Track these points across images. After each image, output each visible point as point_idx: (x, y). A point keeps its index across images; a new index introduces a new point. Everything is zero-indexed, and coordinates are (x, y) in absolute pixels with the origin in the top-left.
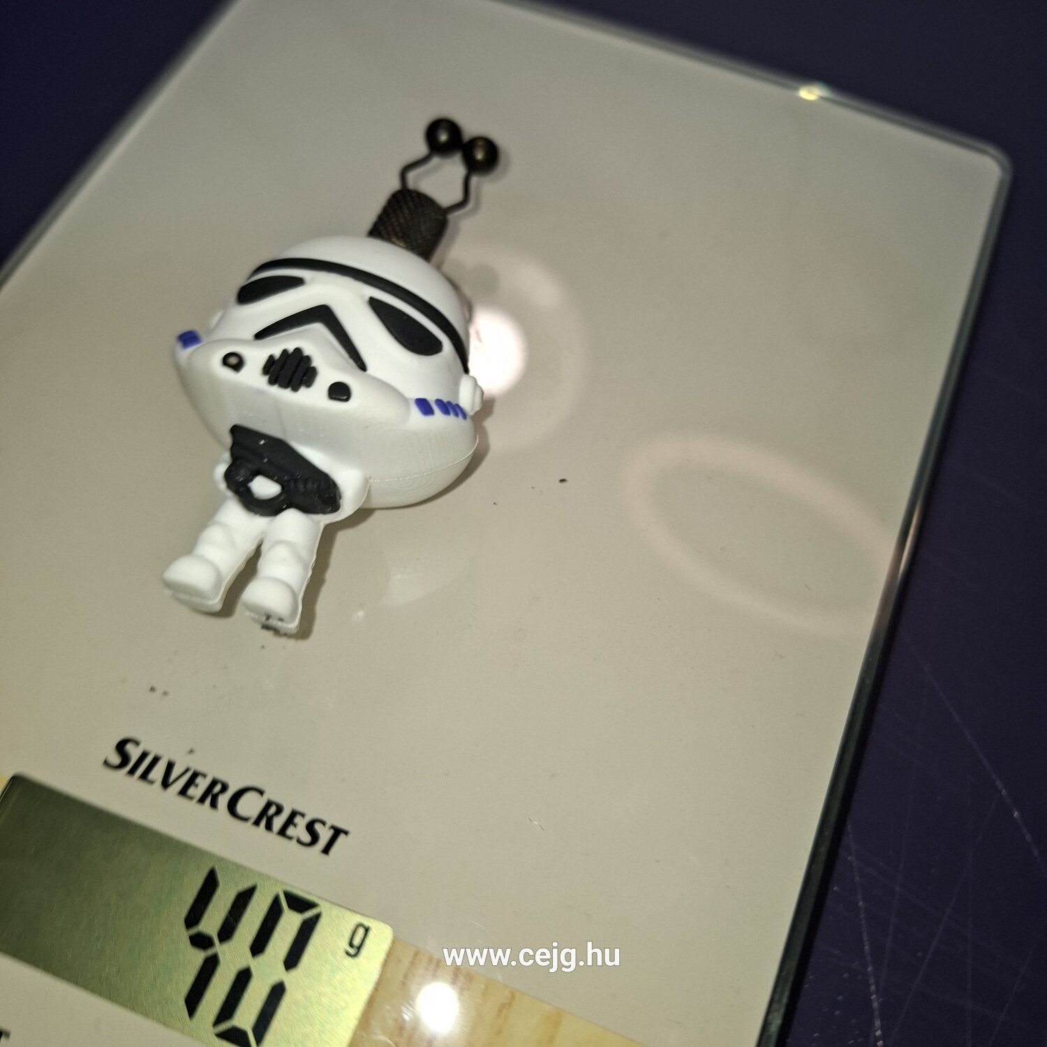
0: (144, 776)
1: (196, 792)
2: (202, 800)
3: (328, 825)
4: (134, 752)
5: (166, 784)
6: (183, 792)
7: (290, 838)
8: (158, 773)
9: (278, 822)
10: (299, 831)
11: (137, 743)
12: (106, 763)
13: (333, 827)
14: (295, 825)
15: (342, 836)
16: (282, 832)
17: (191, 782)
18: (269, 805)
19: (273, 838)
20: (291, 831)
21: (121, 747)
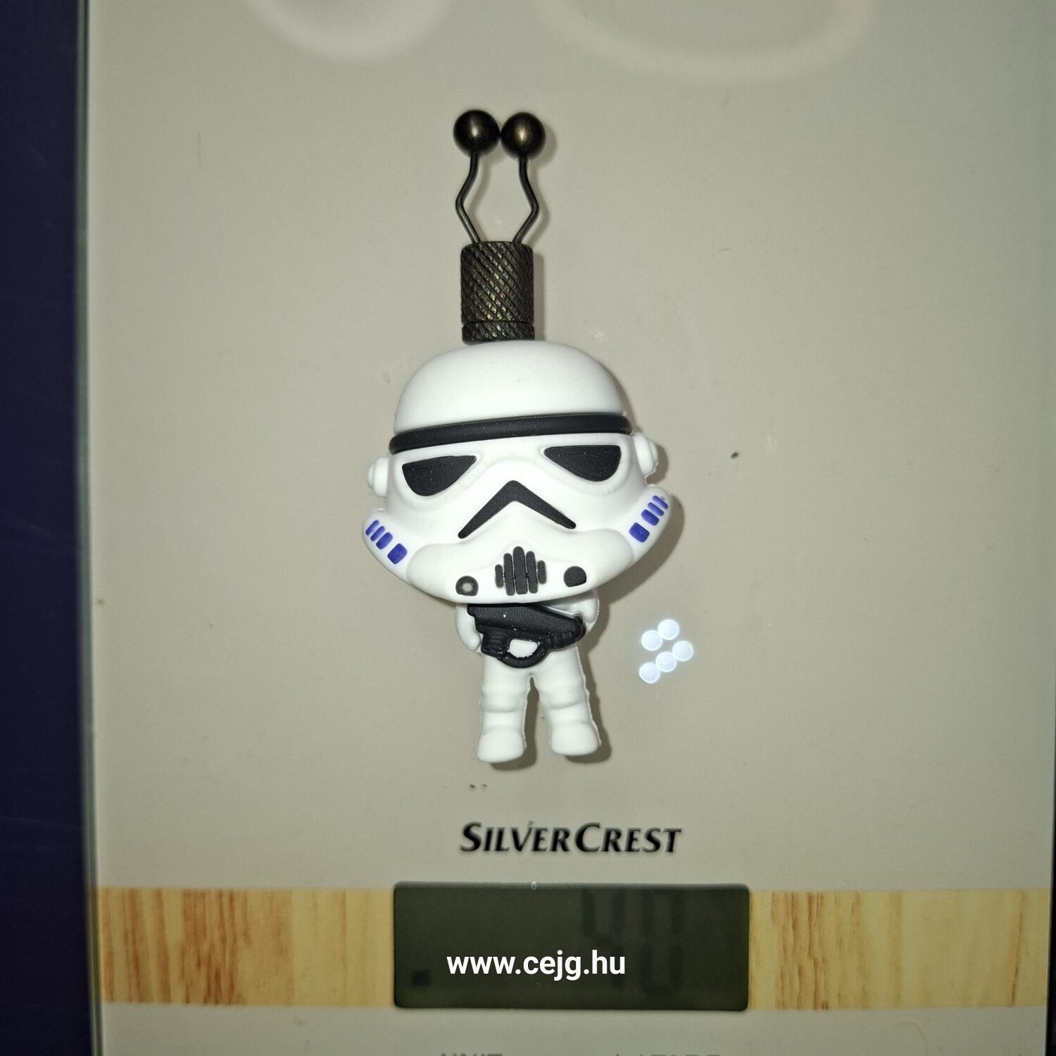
0: (499, 848)
1: (547, 843)
2: (554, 849)
3: (662, 830)
4: (481, 833)
5: (519, 847)
6: (536, 848)
7: (638, 851)
8: (508, 841)
9: (622, 843)
10: (641, 842)
11: (478, 825)
12: (464, 849)
13: (667, 830)
14: (636, 840)
15: (677, 834)
16: (630, 849)
17: (538, 839)
18: (608, 834)
19: (624, 857)
20: (635, 846)
21: (467, 833)
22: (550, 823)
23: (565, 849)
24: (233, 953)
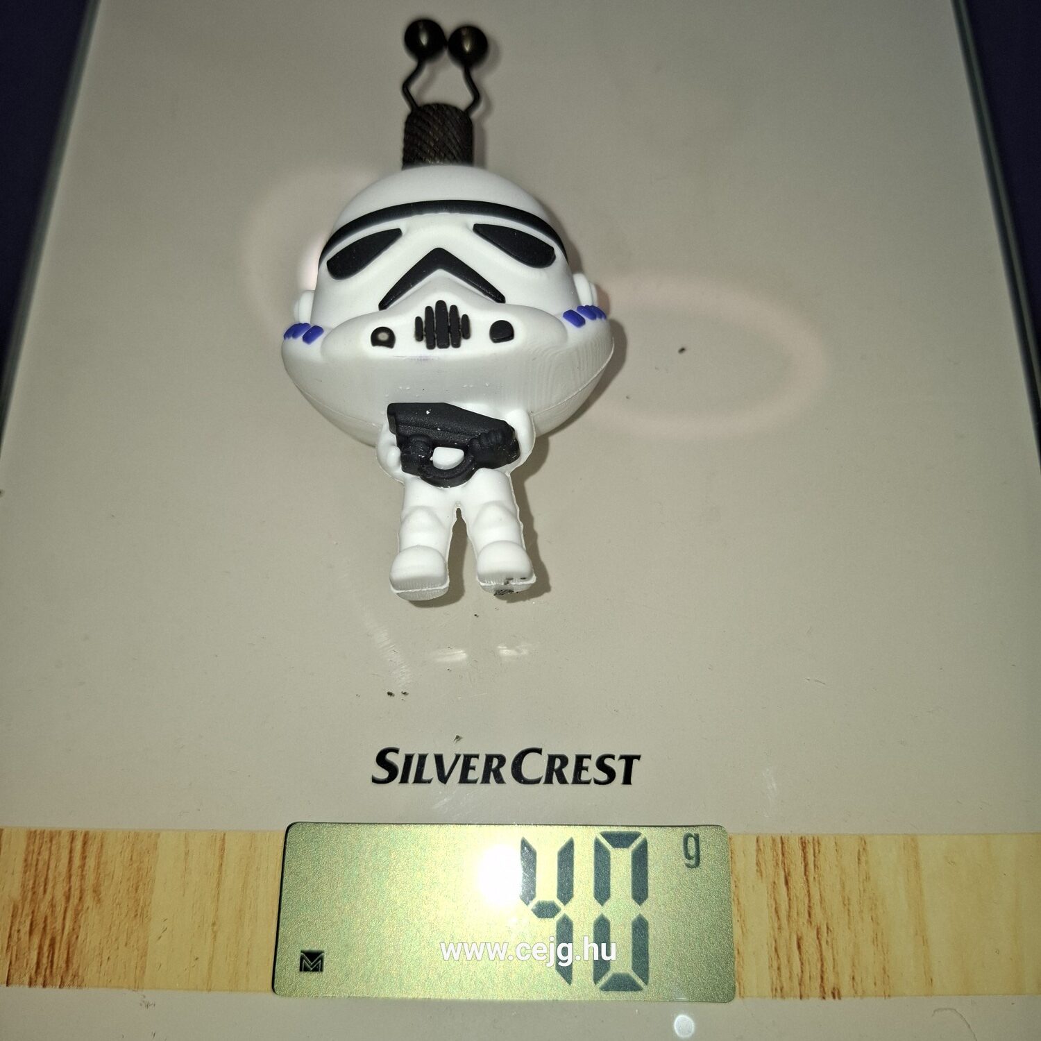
0: (418, 779)
1: (476, 774)
2: (486, 780)
4: (397, 760)
5: (443, 778)
6: (464, 779)
7: (588, 782)
10: (592, 772)
11: (396, 751)
12: (375, 781)
13: (622, 757)
15: (635, 762)
16: (577, 780)
17: (467, 767)
19: (571, 789)
20: (585, 776)
21: (381, 759)
22: (482, 749)
23: (500, 780)
24: (77, 914)
